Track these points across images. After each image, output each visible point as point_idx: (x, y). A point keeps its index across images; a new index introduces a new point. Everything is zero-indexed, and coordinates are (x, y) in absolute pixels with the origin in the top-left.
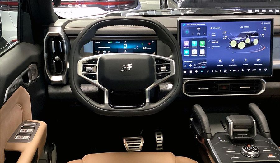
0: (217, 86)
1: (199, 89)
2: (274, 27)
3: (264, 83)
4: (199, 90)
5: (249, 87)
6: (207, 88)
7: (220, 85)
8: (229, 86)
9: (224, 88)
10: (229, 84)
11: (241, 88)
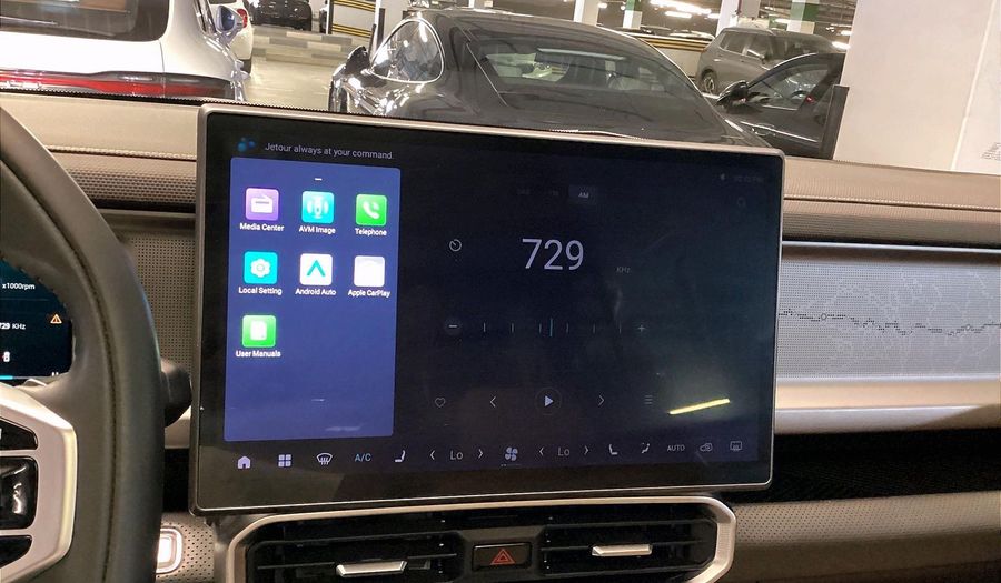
0: (455, 543)
1: (342, 569)
3: (726, 519)
4: (338, 577)
5: (645, 550)
6: (393, 560)
8: (528, 543)
9: (504, 558)
10: (533, 532)
11: (600, 557)
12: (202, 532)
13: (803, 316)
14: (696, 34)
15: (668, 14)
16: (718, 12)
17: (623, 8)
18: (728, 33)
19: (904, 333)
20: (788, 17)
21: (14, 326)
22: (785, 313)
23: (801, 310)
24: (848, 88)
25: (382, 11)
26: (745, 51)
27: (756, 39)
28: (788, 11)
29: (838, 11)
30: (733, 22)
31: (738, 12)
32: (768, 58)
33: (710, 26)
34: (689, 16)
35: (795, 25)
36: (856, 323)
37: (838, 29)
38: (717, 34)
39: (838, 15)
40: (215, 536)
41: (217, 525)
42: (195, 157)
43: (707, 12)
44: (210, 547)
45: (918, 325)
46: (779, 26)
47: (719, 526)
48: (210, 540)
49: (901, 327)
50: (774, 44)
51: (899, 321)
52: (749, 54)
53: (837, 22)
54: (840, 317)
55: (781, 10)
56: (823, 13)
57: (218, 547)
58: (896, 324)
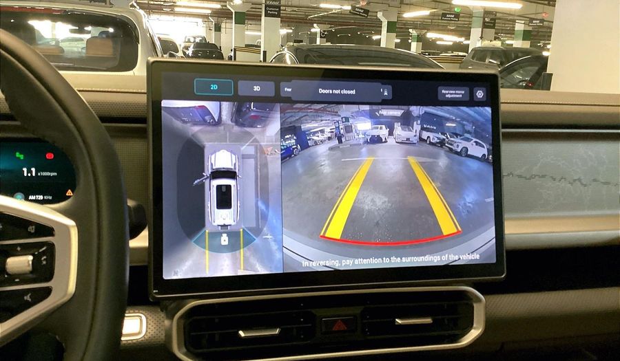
0: (312, 318)
1: (242, 333)
2: (503, 107)
3: (479, 300)
5: (428, 320)
6: (273, 327)
7: (324, 314)
8: (355, 316)
9: (340, 326)
10: (357, 310)
11: (400, 325)
12: (158, 315)
13: (520, 176)
14: (456, 53)
15: (438, 43)
16: (469, 39)
17: (410, 41)
18: (476, 51)
19: (585, 185)
20: (513, 39)
21: (45, 198)
22: (508, 175)
23: (518, 172)
24: (552, 74)
25: (265, 53)
26: (487, 61)
27: (494, 53)
28: (513, 36)
29: (544, 34)
30: (479, 44)
31: (481, 38)
32: (502, 64)
33: (465, 48)
34: (451, 43)
35: (518, 43)
36: (554, 180)
37: (545, 45)
38: (470, 51)
39: (544, 36)
40: (165, 317)
41: (166, 310)
42: (145, 91)
43: (462, 39)
44: (162, 323)
45: (595, 180)
46: (508, 45)
47: (475, 305)
48: (162, 319)
49: (583, 181)
50: (505, 55)
51: (582, 178)
52: (490, 62)
53: (544, 40)
54: (543, 176)
55: (509, 35)
56: (535, 36)
57: (167, 323)
58: (579, 180)
